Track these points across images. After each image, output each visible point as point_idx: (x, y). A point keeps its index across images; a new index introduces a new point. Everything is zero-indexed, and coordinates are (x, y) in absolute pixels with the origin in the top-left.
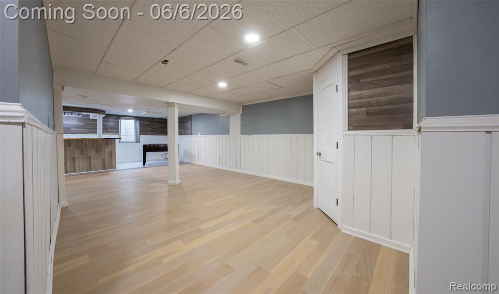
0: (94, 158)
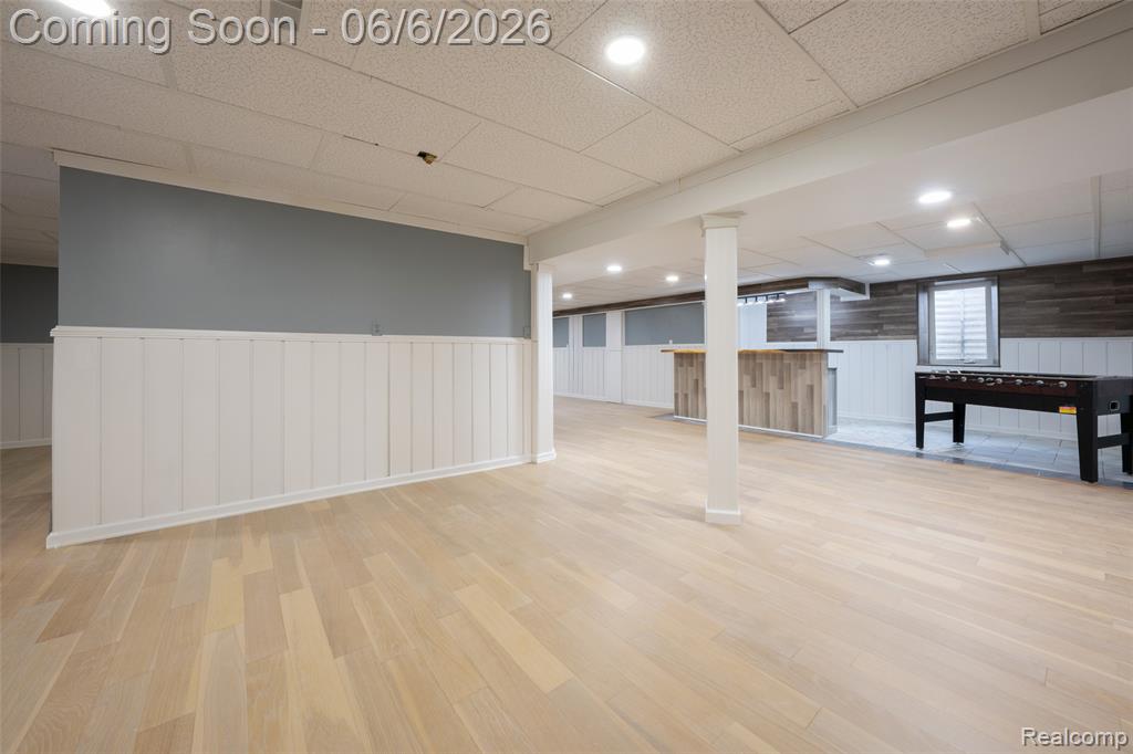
0: (775, 396)
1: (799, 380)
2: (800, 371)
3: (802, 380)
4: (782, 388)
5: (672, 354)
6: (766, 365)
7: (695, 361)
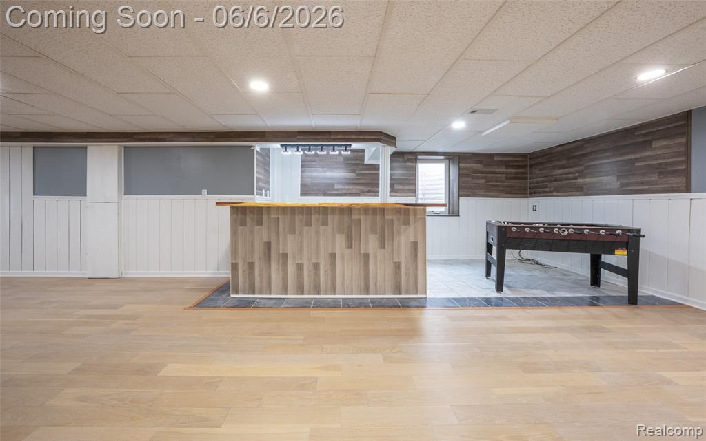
0: (375, 257)
1: (403, 238)
2: (403, 227)
3: (405, 237)
4: (384, 247)
5: (228, 208)
6: (365, 221)
7: (265, 217)
